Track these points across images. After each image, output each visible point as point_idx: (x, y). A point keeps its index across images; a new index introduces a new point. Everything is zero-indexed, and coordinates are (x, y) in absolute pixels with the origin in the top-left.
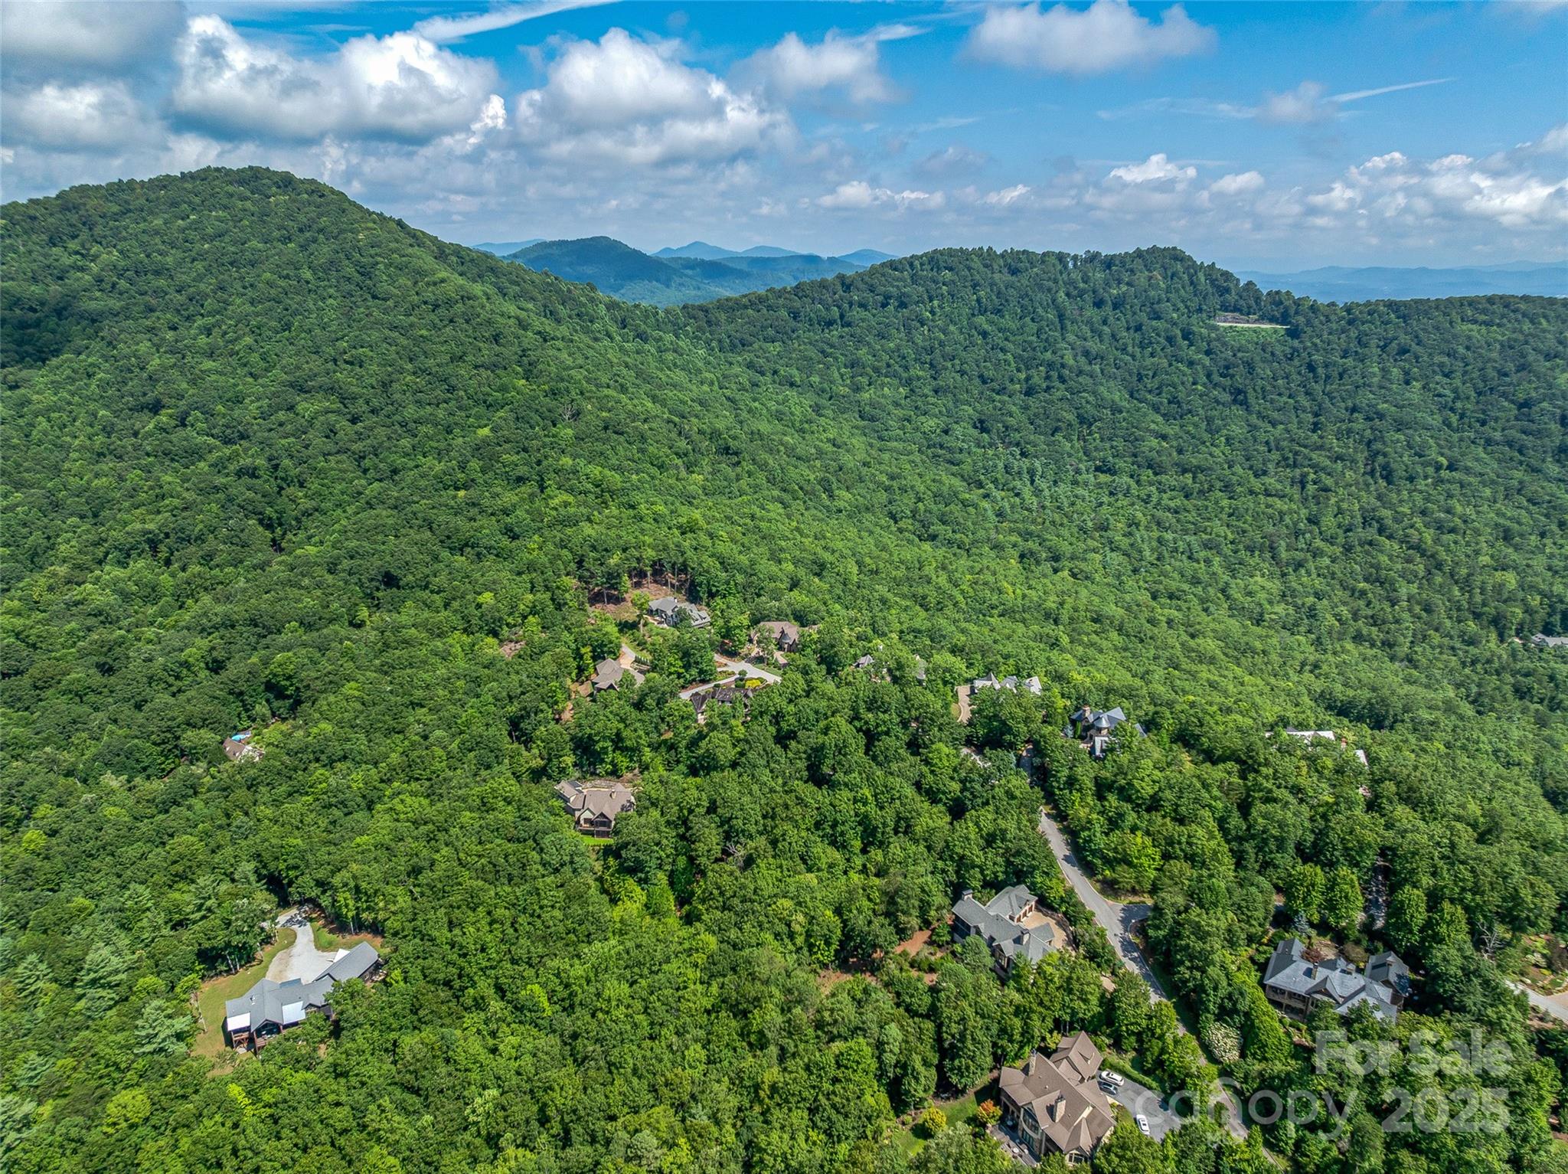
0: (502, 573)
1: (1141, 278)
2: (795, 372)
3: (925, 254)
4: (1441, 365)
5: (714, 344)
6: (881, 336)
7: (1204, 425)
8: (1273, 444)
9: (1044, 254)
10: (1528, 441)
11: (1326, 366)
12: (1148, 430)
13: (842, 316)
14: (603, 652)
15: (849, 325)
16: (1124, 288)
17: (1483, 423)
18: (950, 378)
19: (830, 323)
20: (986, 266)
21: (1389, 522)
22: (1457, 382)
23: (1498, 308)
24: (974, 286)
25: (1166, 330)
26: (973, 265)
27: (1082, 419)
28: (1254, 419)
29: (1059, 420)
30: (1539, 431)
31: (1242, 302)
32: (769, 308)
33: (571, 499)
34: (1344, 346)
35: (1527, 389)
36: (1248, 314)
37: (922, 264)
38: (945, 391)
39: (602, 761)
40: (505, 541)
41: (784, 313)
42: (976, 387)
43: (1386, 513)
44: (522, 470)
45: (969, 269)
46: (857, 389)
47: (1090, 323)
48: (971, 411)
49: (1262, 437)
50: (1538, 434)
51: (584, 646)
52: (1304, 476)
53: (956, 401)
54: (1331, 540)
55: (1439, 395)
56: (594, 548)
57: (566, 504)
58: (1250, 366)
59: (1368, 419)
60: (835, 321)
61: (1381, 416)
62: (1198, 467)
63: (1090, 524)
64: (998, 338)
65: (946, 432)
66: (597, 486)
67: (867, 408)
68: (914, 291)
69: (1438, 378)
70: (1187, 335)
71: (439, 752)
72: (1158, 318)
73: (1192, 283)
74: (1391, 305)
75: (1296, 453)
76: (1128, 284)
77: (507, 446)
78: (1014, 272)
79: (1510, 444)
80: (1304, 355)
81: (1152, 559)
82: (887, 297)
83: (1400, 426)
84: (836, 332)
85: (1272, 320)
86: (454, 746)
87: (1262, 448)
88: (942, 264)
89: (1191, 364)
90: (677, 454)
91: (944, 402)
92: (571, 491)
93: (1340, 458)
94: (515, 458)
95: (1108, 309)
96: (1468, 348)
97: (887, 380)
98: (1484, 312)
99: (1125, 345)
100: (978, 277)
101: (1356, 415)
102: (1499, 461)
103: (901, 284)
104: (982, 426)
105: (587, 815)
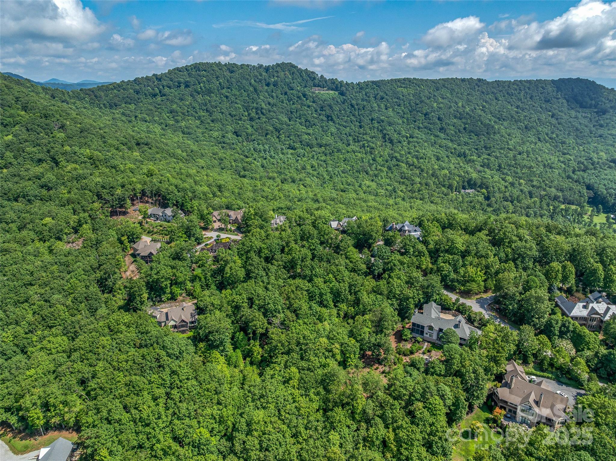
0: (52, 207)
1: (282, 74)
2: (145, 116)
3: (192, 65)
4: (396, 102)
5: (102, 105)
6: (181, 99)
7: (321, 129)
8: (348, 134)
9: (241, 65)
10: (431, 126)
11: (357, 105)
12: (302, 132)
13: (160, 92)
14: (133, 238)
15: (164, 95)
16: (276, 78)
17: (415, 122)
18: (217, 115)
19: (155, 95)
20: (220, 69)
21: (399, 157)
22: (403, 108)
23: (407, 82)
24: (217, 78)
25: (296, 94)
26: (214, 69)
27: (276, 130)
28: (337, 125)
29: (267, 130)
30: (434, 123)
31: (320, 83)
32: (124, 89)
33: (78, 166)
34: (362, 97)
35: (425, 109)
36: (324, 87)
37: (192, 69)
38: (217, 121)
39: (165, 293)
40: (44, 192)
41: (132, 91)
42: (229, 118)
43: (397, 155)
44: (40, 156)
45: (213, 70)
46: (177, 121)
47: (267, 91)
48: (231, 128)
49: (344, 132)
50: (434, 124)
51: (123, 236)
52: (364, 144)
53: (223, 125)
54: (383, 166)
55: (398, 113)
56: (103, 187)
57: (76, 169)
58: (330, 106)
59: (378, 122)
60: (157, 94)
61: (383, 121)
62: (326, 144)
63: (299, 167)
64: (233, 98)
65: (224, 137)
66: (90, 159)
67: (185, 130)
68: (192, 80)
69: (396, 107)
70: (304, 95)
71: (60, 307)
72: (292, 89)
73: (301, 76)
74: (373, 82)
75: (357, 137)
76: (277, 77)
77: (27, 143)
78: (232, 72)
79: (425, 128)
80: (348, 101)
81: (328, 177)
82: (179, 83)
83: (390, 124)
84: (159, 99)
85: (332, 90)
86: (69, 302)
87: (345, 136)
88: (201, 69)
89: (309, 107)
90: (122, 143)
91: (218, 125)
92: (76, 162)
93: (374, 137)
94: (34, 149)
95: (272, 86)
96: (403, 96)
97: (189, 118)
98: (403, 83)
99: (283, 100)
100: (218, 74)
101: (374, 121)
102: (424, 134)
103: (184, 77)
104: (236, 133)
105: (172, 323)
